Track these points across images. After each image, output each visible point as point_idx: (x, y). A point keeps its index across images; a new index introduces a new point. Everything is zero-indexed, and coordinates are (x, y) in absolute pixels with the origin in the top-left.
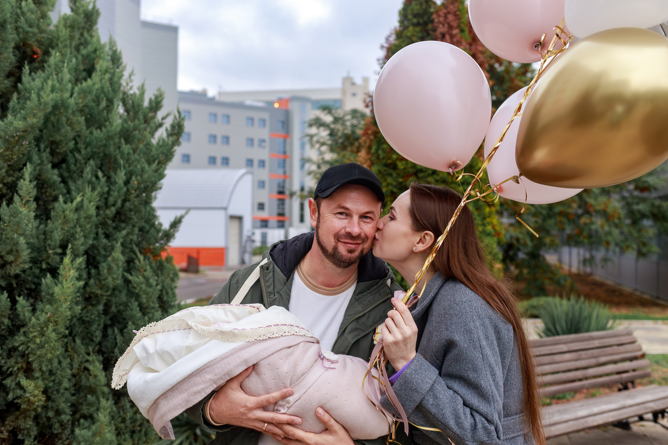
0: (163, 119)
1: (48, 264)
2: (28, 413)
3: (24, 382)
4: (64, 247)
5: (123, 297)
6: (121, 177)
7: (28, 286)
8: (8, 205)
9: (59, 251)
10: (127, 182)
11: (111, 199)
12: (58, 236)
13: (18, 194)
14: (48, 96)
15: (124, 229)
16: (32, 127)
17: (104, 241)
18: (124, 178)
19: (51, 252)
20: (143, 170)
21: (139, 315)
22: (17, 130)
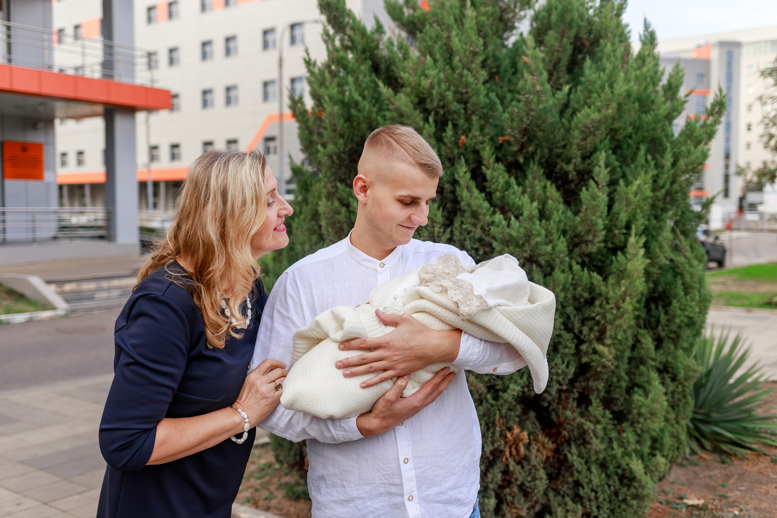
0: (687, 96)
1: (613, 243)
2: (601, 376)
3: (600, 348)
4: (628, 227)
5: (670, 277)
6: (668, 160)
7: (595, 263)
8: (587, 190)
9: (624, 231)
10: (674, 164)
11: (661, 182)
12: (623, 217)
13: (593, 179)
14: (621, 87)
15: (670, 210)
16: (606, 118)
17: (654, 222)
18: (672, 160)
19: (616, 232)
20: (689, 152)
21: (682, 293)
22: (593, 121)
